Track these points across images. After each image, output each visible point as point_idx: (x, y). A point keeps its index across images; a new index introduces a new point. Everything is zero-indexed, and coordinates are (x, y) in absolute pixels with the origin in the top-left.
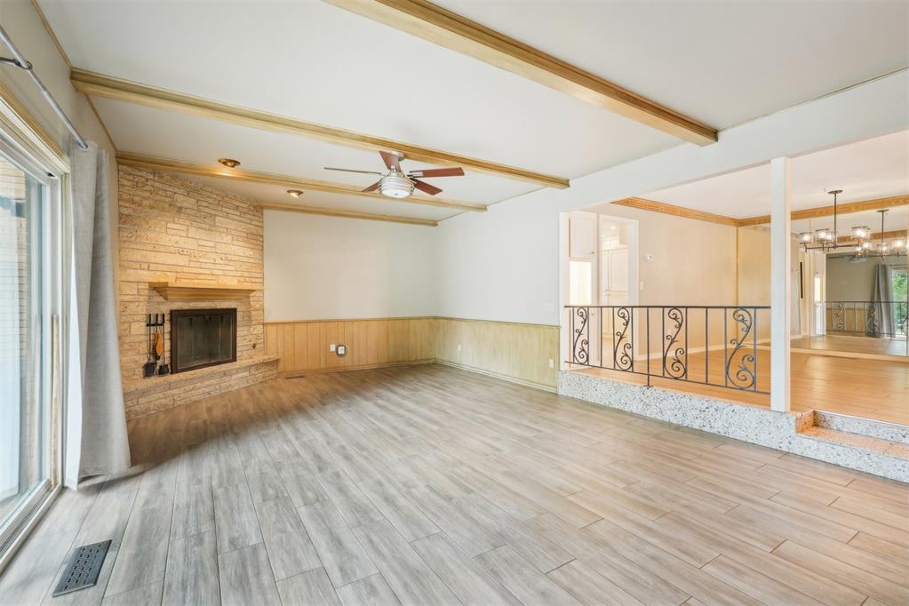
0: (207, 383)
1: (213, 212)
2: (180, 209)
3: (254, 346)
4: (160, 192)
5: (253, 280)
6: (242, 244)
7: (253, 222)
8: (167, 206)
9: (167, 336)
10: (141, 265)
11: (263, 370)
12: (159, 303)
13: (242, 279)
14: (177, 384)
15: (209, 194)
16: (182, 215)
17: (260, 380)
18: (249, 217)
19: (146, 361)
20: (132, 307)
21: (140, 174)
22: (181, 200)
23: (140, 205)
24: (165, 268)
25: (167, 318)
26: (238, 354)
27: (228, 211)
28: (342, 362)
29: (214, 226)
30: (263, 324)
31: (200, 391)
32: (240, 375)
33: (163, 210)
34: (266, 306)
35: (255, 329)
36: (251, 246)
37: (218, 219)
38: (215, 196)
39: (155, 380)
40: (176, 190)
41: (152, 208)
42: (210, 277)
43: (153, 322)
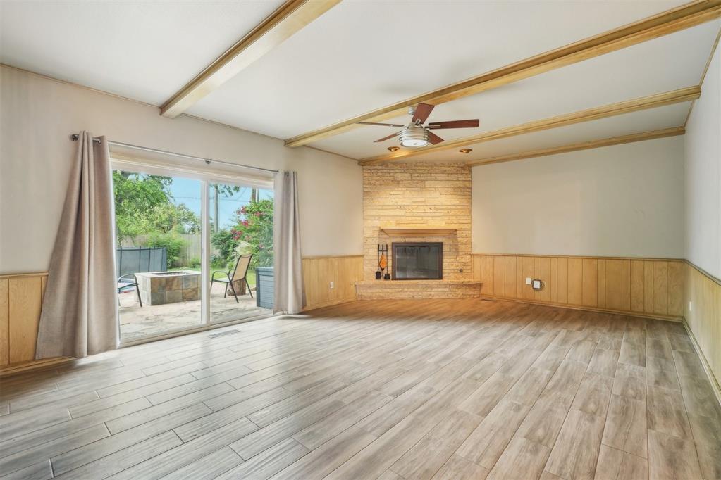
0: (412, 289)
1: (423, 179)
2: (398, 183)
3: (461, 271)
4: (387, 175)
5: (461, 222)
6: (450, 196)
7: (460, 179)
8: (390, 182)
9: (390, 258)
10: (378, 217)
11: (464, 289)
12: (385, 239)
13: (449, 222)
14: (390, 287)
15: (420, 168)
16: (401, 186)
17: (459, 296)
18: (456, 175)
19: (377, 270)
20: (370, 240)
21: (375, 167)
22: (399, 176)
23: (374, 185)
24: (389, 218)
25: (390, 247)
26: (444, 275)
27: (436, 175)
28: (538, 296)
29: (425, 187)
30: (471, 255)
31: (407, 294)
32: (440, 289)
33: (388, 184)
34: (473, 240)
35: (462, 258)
36: (459, 197)
37: (427, 182)
38: (425, 168)
39: (382, 281)
40: (397, 171)
41: (381, 185)
42: (422, 222)
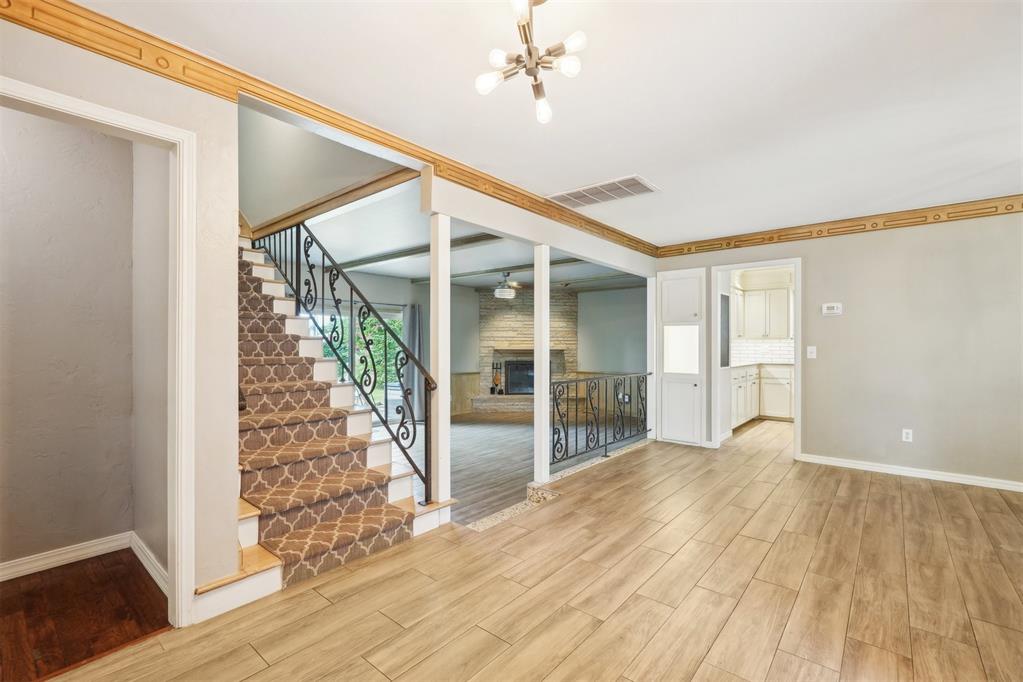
2: (511, 307)
5: (568, 342)
7: (569, 304)
8: (504, 306)
9: (503, 375)
10: (493, 338)
12: (500, 358)
13: (558, 342)
16: (513, 310)
19: (492, 386)
20: (485, 359)
23: (490, 309)
24: (503, 340)
25: (503, 365)
30: (576, 372)
31: (518, 407)
33: (502, 309)
34: (579, 359)
39: (495, 396)
41: (495, 309)
42: (532, 342)
43: (495, 367)
